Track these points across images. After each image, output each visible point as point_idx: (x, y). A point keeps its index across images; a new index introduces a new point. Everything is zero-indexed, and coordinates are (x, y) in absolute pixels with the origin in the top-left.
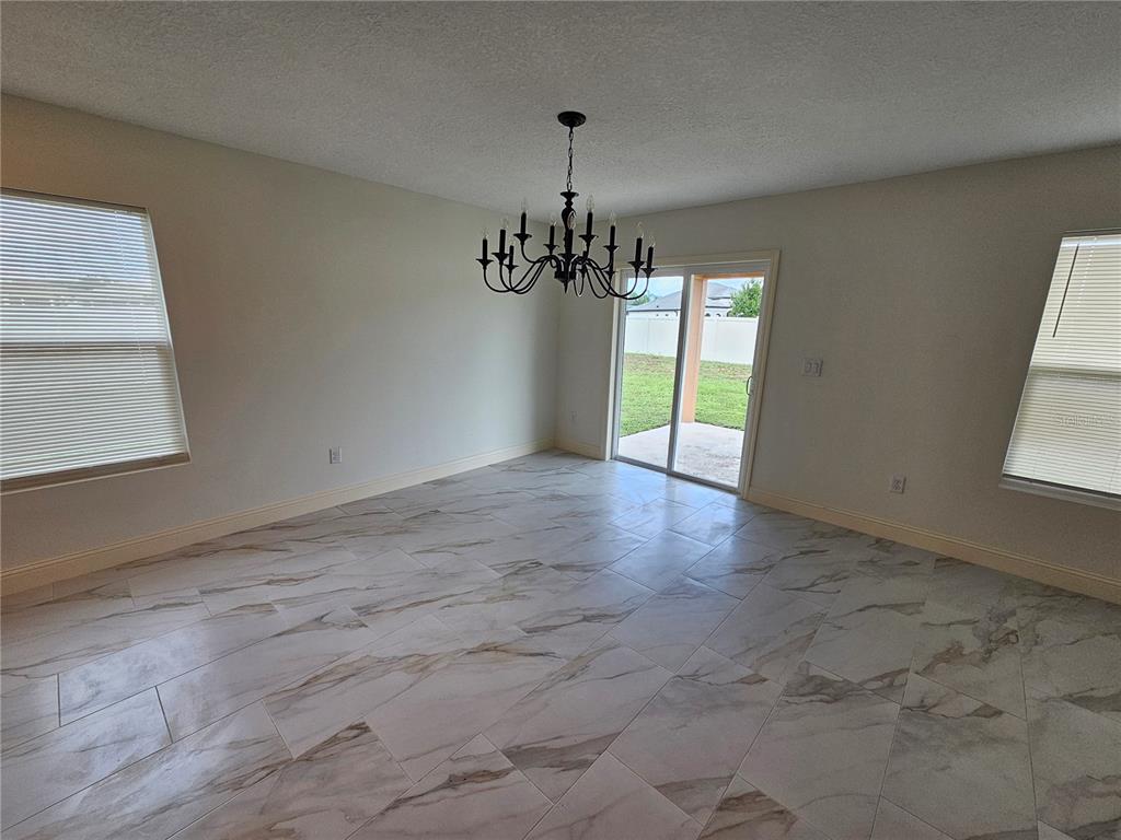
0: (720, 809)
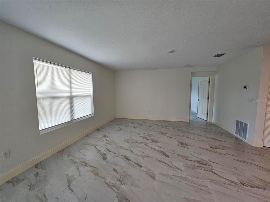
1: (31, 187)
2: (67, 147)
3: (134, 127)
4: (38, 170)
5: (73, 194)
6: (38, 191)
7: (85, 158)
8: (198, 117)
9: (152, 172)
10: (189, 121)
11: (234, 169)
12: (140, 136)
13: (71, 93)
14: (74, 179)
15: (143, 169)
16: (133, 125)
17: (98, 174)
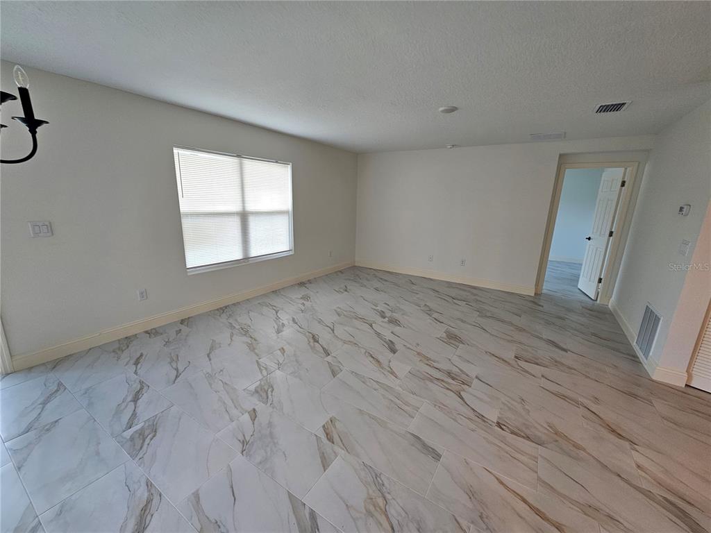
0: (333, 443)
1: (167, 343)
2: (234, 304)
3: (377, 289)
4: (183, 327)
5: (209, 362)
6: (174, 349)
7: (250, 325)
8: (579, 287)
9: (339, 367)
10: (533, 295)
11: (516, 402)
12: (374, 307)
13: (244, 207)
14: (220, 347)
15: (329, 359)
16: (378, 285)
17: (254, 349)
